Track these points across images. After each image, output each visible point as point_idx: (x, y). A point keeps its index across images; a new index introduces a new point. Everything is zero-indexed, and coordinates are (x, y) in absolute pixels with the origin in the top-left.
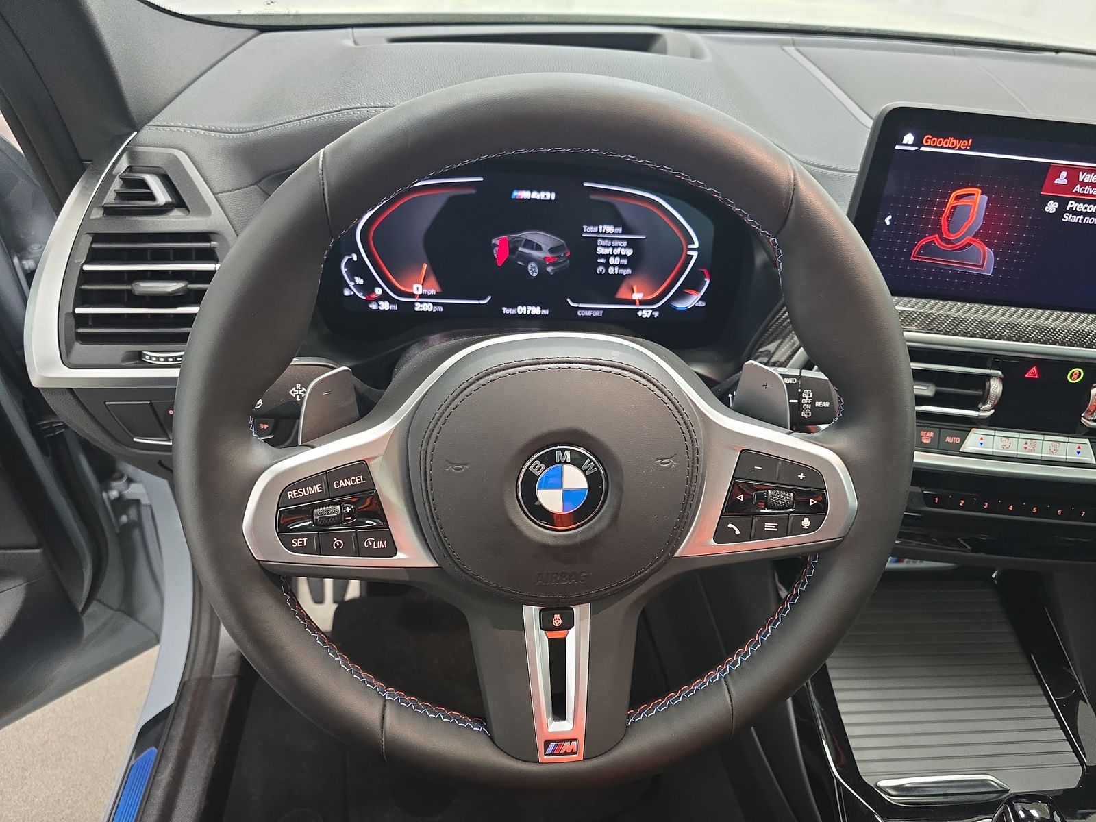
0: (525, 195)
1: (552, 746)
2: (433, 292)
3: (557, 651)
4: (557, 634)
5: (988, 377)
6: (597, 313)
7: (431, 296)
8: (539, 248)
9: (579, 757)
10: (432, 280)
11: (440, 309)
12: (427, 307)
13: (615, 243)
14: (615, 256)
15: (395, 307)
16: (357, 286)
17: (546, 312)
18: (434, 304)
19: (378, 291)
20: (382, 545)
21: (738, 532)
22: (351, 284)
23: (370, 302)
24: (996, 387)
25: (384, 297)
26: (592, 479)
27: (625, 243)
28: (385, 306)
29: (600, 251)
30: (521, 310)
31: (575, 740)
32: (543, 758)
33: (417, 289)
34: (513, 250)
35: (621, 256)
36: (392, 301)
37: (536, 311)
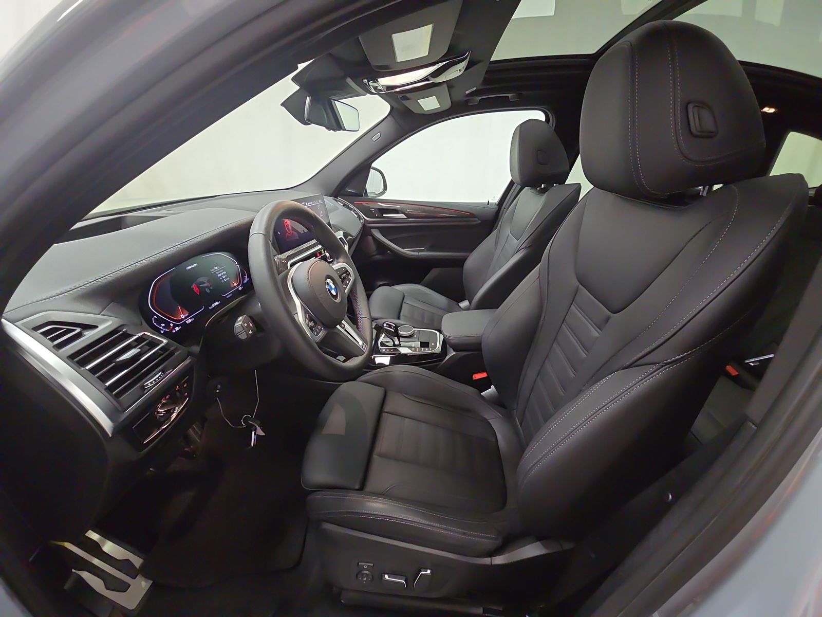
0: (190, 267)
2: (187, 315)
6: (231, 295)
7: (188, 316)
8: (204, 283)
10: (185, 311)
11: (193, 319)
12: (190, 321)
13: (221, 271)
14: (223, 275)
15: (180, 327)
16: (163, 327)
17: (220, 302)
18: (191, 318)
19: (172, 325)
22: (161, 328)
23: (171, 331)
25: (175, 326)
27: (222, 271)
28: (177, 329)
29: (219, 275)
30: (213, 305)
33: (183, 316)
34: (198, 287)
35: (224, 275)
36: (178, 326)
37: (217, 303)
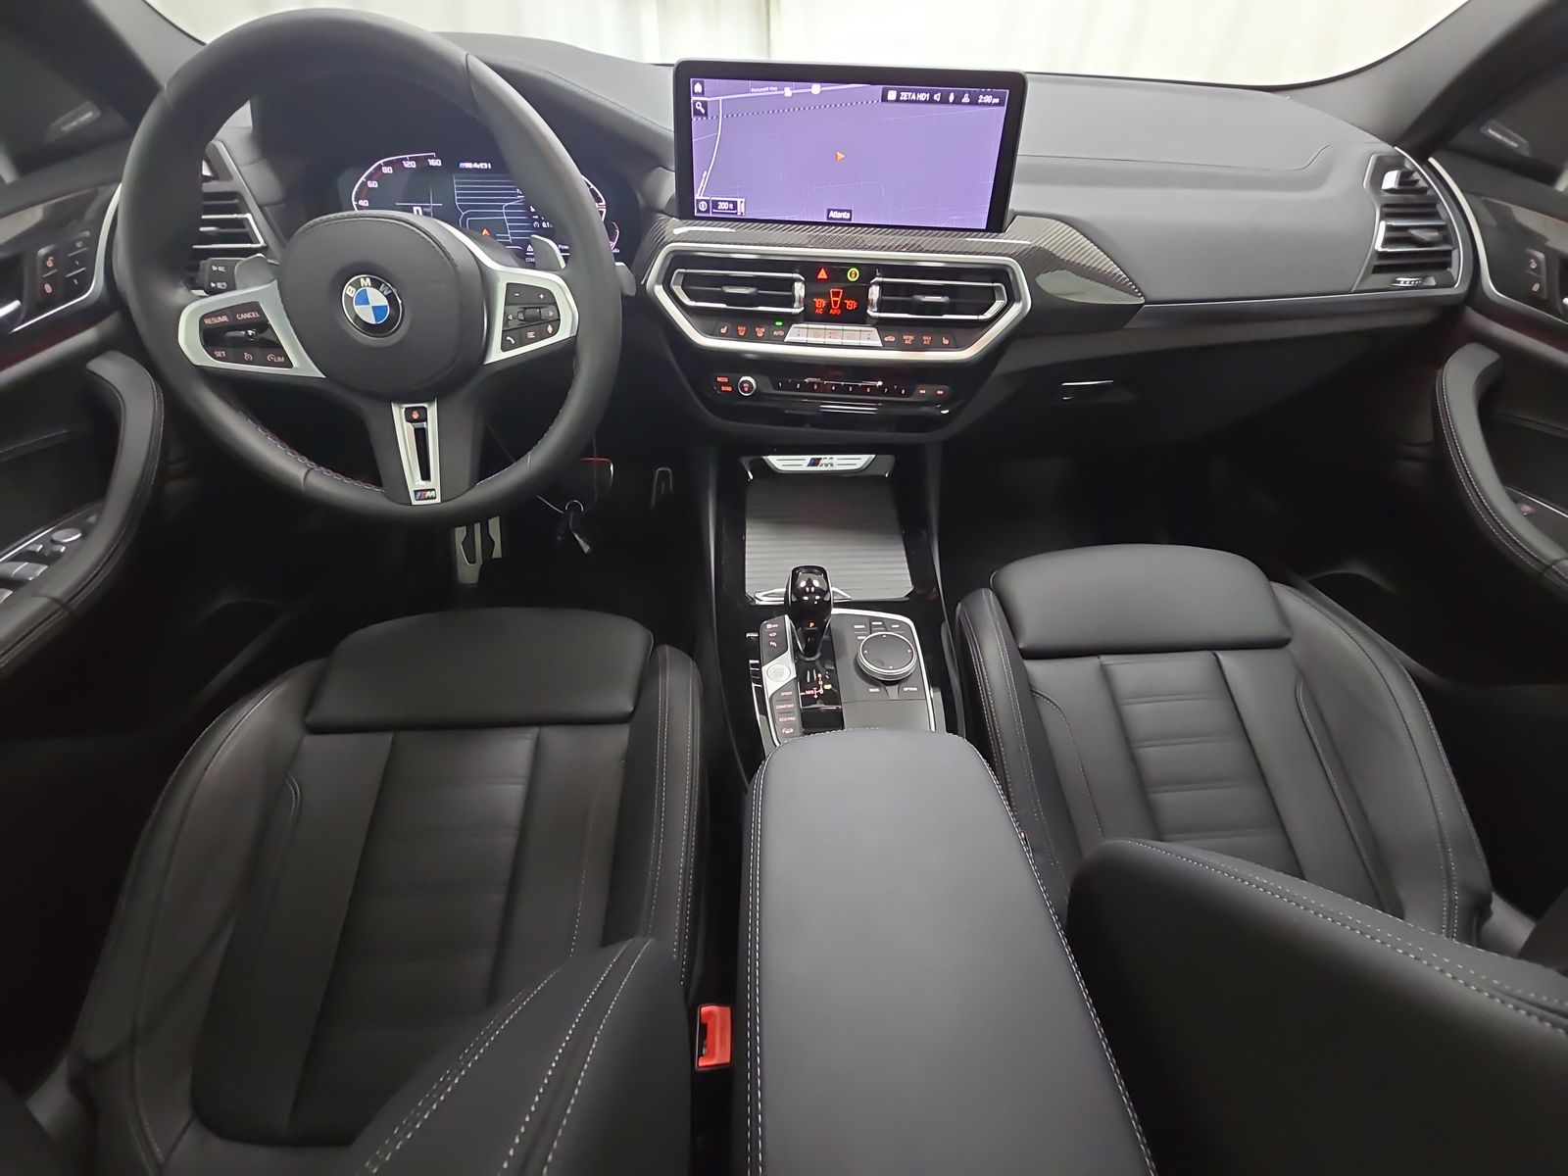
1: (419, 494)
3: (421, 436)
4: (418, 425)
5: (794, 280)
9: (438, 500)
20: (281, 359)
21: (513, 342)
24: (799, 290)
26: (390, 298)
31: (434, 490)
32: (414, 502)
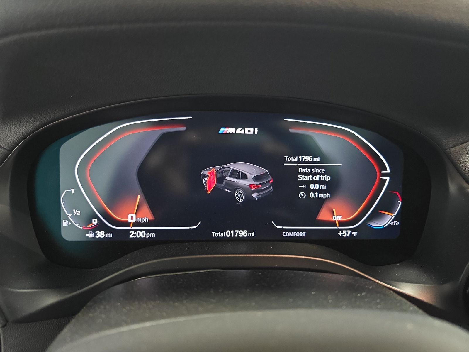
6: (301, 234)
7: (145, 224)
8: (244, 177)
10: (145, 209)
11: (153, 235)
12: (141, 235)
13: (315, 171)
14: (315, 182)
15: (110, 235)
16: (74, 217)
17: (252, 235)
18: (147, 231)
19: (95, 222)
22: (69, 216)
23: (87, 231)
25: (101, 226)
27: (323, 171)
28: (101, 234)
29: (301, 178)
30: (229, 233)
33: (132, 218)
34: (221, 180)
35: (321, 182)
36: (107, 230)
37: (243, 234)
